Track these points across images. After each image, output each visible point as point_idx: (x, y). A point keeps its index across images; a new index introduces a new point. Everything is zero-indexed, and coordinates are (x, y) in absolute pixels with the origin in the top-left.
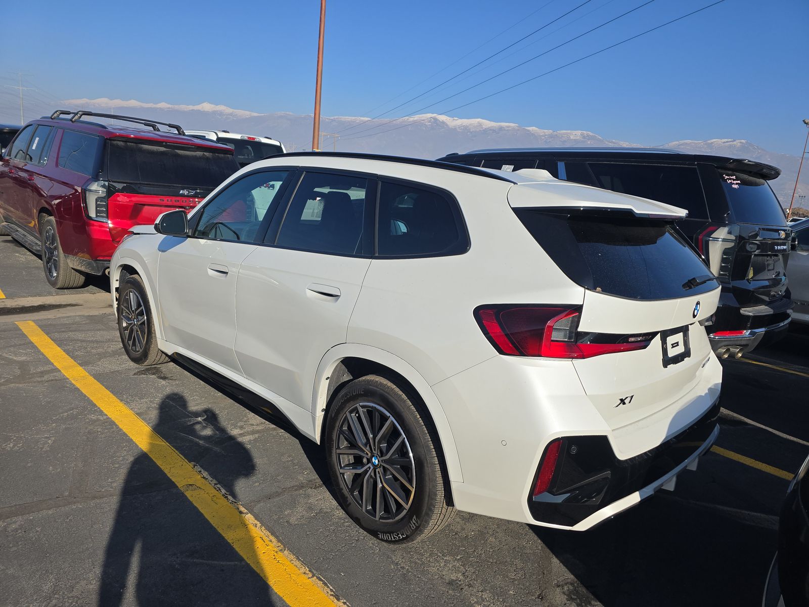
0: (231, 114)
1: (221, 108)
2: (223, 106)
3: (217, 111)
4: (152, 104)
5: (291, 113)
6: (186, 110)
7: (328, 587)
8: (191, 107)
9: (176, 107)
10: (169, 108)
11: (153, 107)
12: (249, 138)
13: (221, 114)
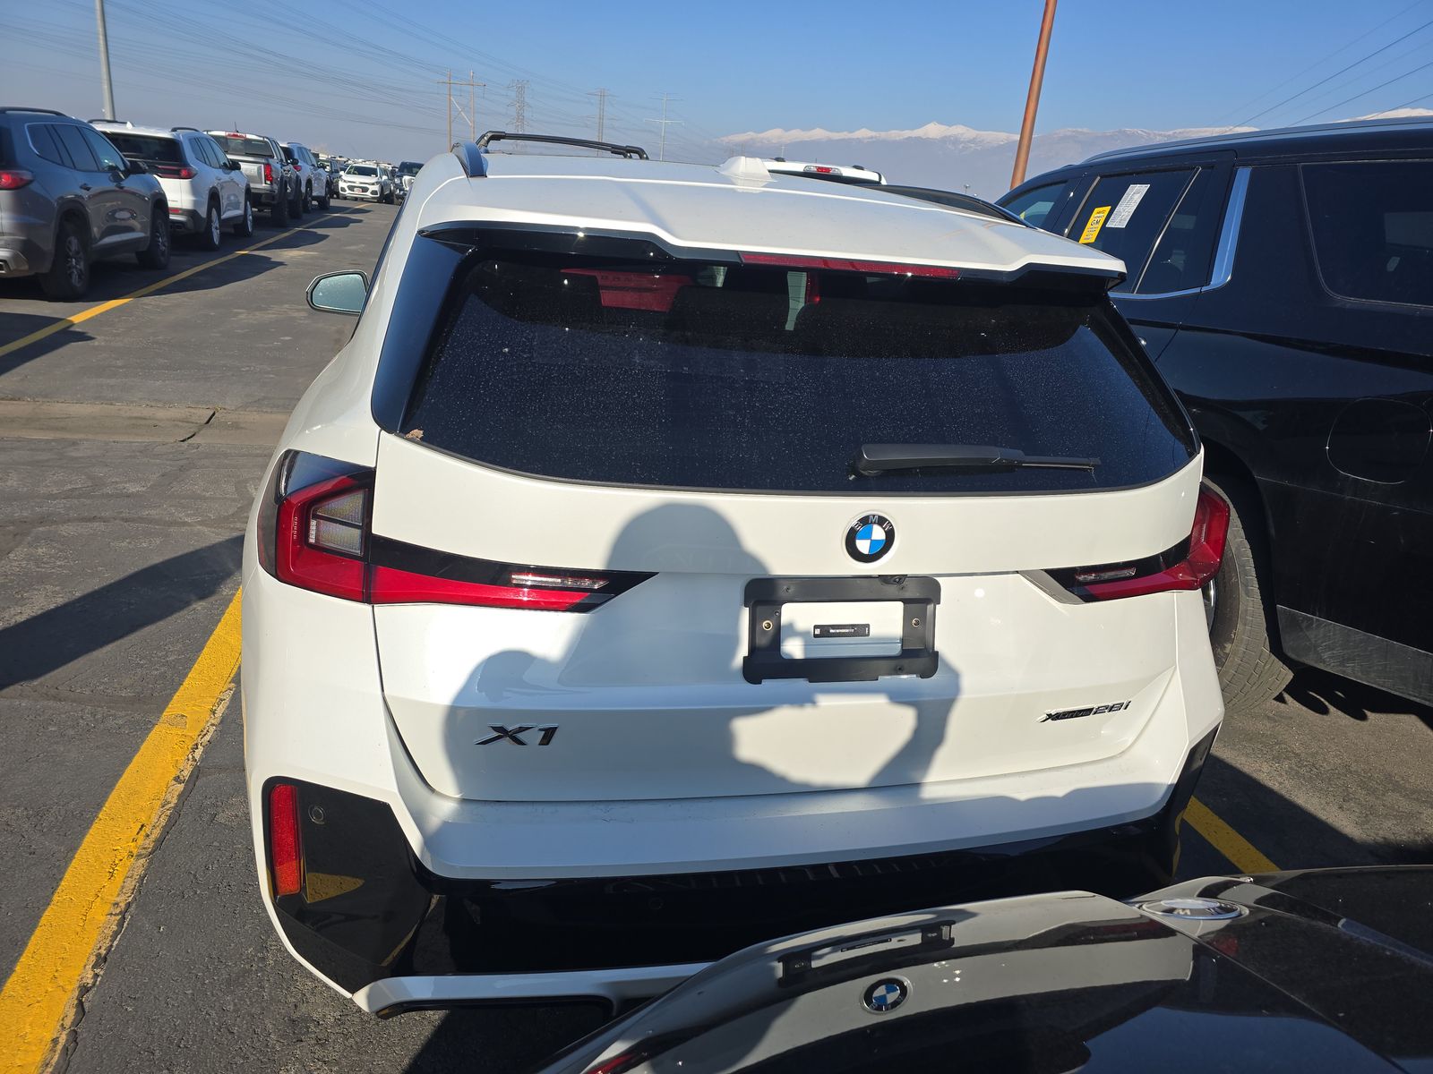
0: (973, 141)
1: (959, 131)
2: (962, 127)
3: (950, 136)
4: (845, 133)
5: (1085, 130)
6: (897, 139)
7: (112, 941)
8: (907, 133)
9: (883, 135)
10: (872, 138)
11: (846, 137)
12: (819, 168)
13: (955, 141)
